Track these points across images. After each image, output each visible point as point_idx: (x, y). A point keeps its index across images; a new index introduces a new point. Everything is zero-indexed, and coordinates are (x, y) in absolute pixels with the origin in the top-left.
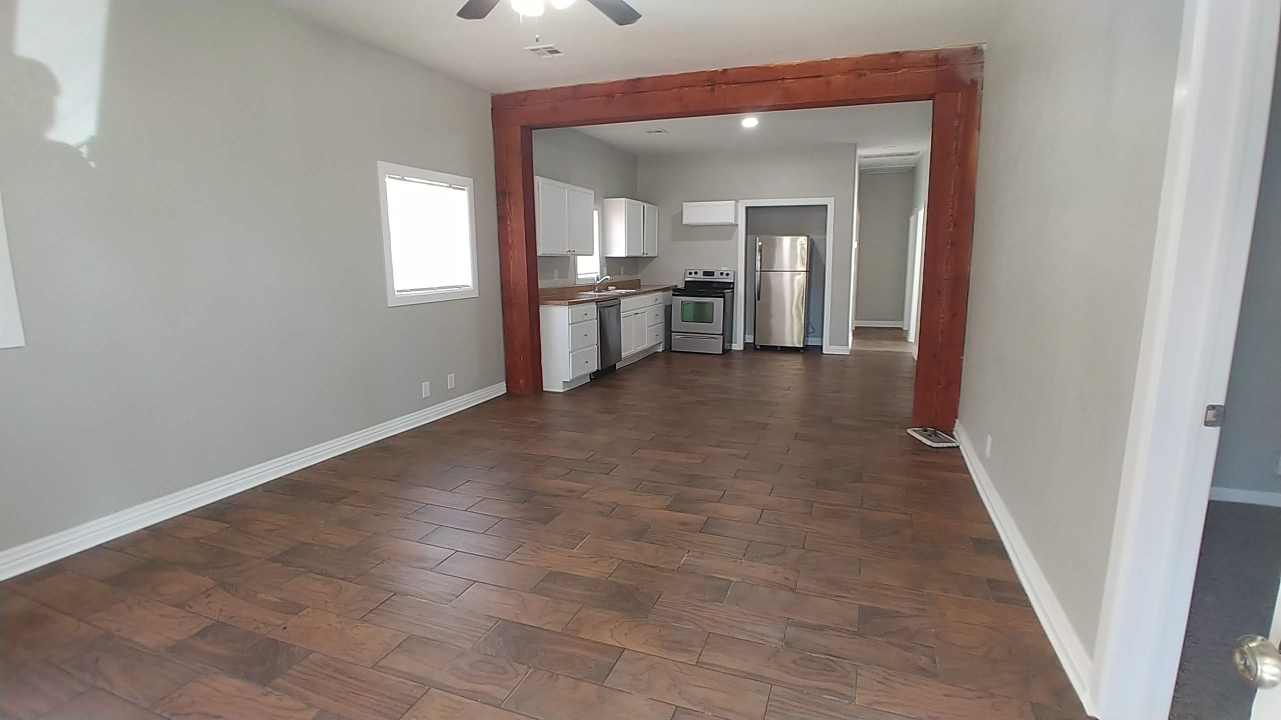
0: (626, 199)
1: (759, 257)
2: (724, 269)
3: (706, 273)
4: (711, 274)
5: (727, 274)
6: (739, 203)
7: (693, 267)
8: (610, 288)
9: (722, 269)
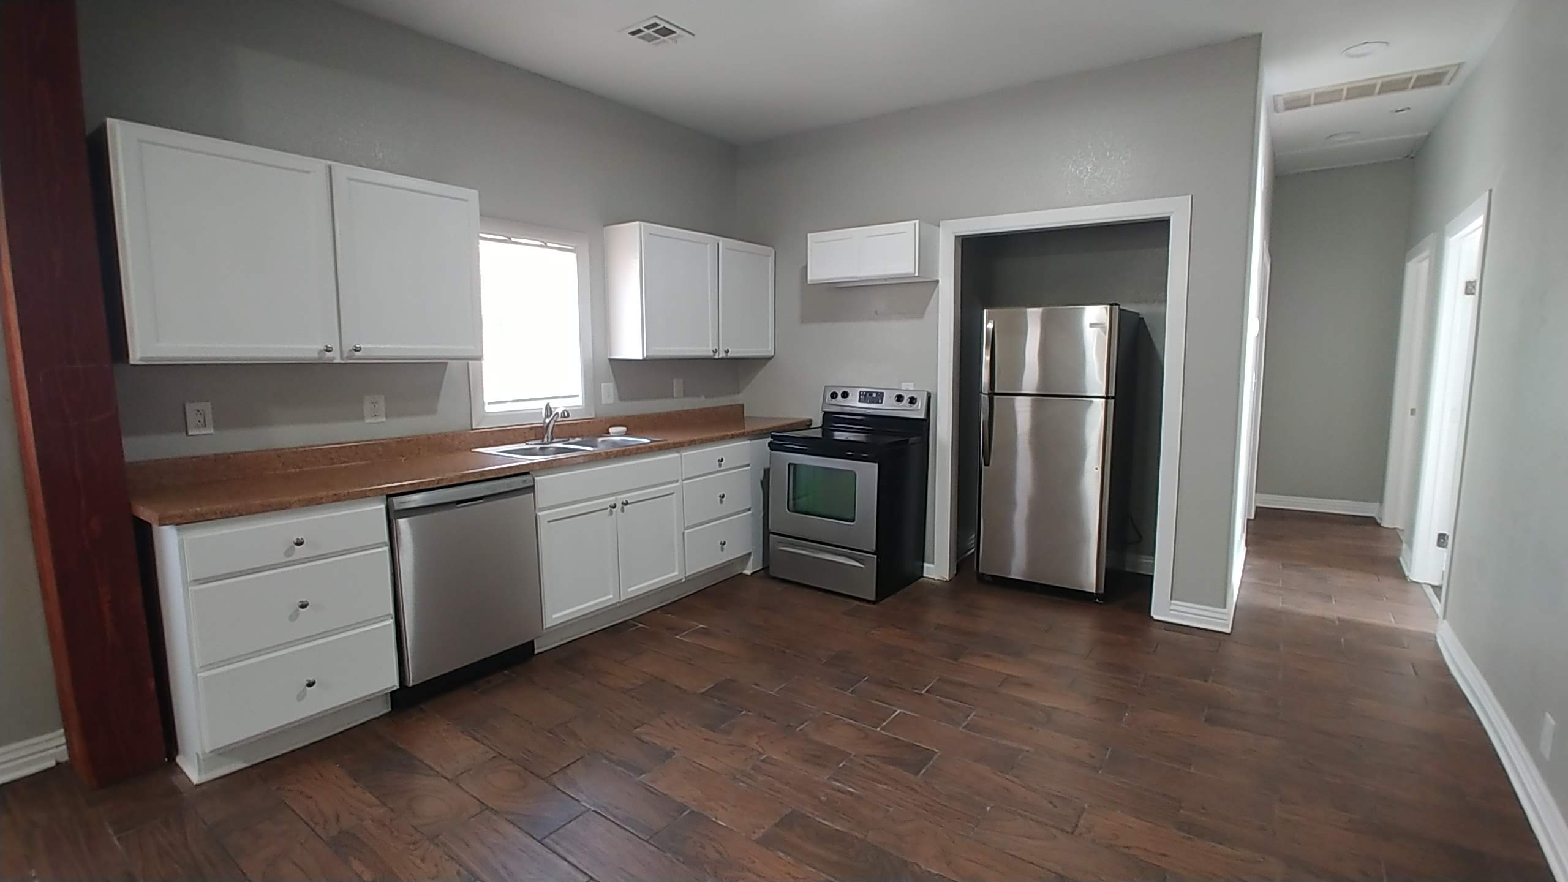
0: (643, 224)
1: (988, 358)
2: (908, 388)
3: (866, 397)
4: (879, 398)
5: (912, 400)
6: (941, 228)
7: (838, 381)
8: (611, 430)
9: (904, 386)
